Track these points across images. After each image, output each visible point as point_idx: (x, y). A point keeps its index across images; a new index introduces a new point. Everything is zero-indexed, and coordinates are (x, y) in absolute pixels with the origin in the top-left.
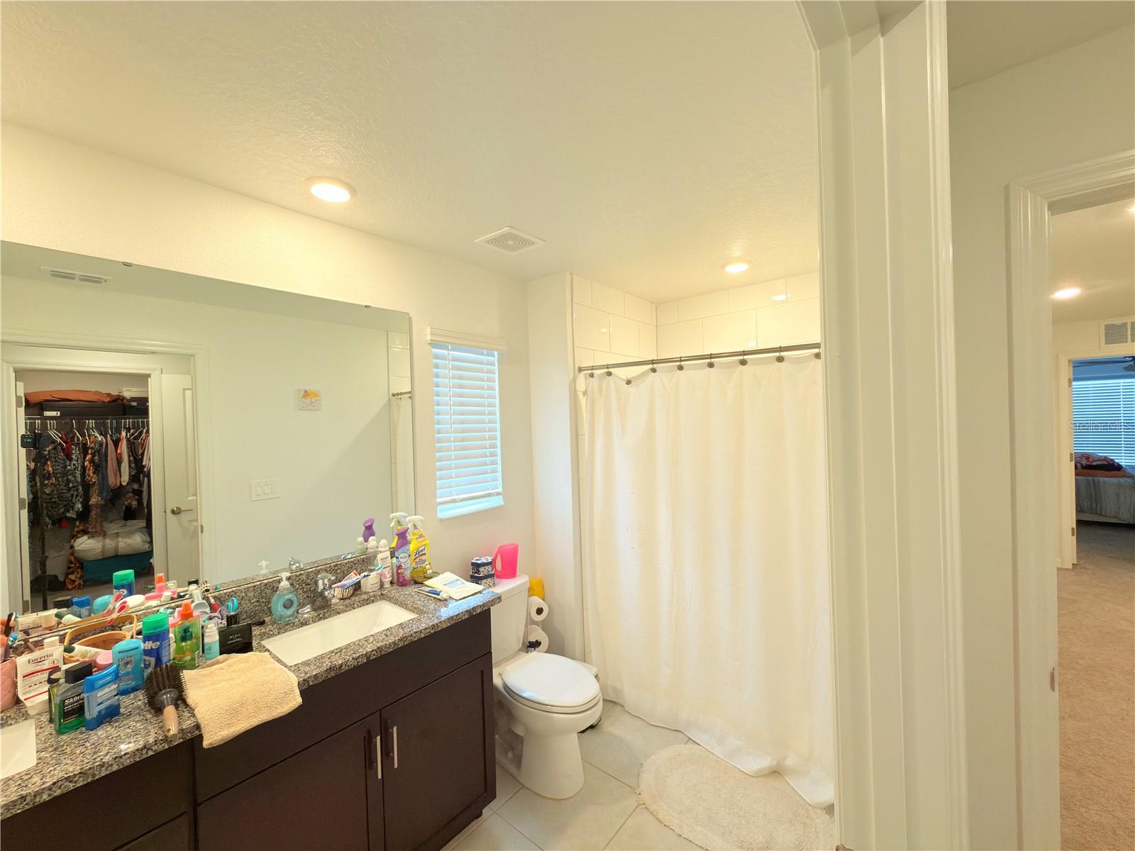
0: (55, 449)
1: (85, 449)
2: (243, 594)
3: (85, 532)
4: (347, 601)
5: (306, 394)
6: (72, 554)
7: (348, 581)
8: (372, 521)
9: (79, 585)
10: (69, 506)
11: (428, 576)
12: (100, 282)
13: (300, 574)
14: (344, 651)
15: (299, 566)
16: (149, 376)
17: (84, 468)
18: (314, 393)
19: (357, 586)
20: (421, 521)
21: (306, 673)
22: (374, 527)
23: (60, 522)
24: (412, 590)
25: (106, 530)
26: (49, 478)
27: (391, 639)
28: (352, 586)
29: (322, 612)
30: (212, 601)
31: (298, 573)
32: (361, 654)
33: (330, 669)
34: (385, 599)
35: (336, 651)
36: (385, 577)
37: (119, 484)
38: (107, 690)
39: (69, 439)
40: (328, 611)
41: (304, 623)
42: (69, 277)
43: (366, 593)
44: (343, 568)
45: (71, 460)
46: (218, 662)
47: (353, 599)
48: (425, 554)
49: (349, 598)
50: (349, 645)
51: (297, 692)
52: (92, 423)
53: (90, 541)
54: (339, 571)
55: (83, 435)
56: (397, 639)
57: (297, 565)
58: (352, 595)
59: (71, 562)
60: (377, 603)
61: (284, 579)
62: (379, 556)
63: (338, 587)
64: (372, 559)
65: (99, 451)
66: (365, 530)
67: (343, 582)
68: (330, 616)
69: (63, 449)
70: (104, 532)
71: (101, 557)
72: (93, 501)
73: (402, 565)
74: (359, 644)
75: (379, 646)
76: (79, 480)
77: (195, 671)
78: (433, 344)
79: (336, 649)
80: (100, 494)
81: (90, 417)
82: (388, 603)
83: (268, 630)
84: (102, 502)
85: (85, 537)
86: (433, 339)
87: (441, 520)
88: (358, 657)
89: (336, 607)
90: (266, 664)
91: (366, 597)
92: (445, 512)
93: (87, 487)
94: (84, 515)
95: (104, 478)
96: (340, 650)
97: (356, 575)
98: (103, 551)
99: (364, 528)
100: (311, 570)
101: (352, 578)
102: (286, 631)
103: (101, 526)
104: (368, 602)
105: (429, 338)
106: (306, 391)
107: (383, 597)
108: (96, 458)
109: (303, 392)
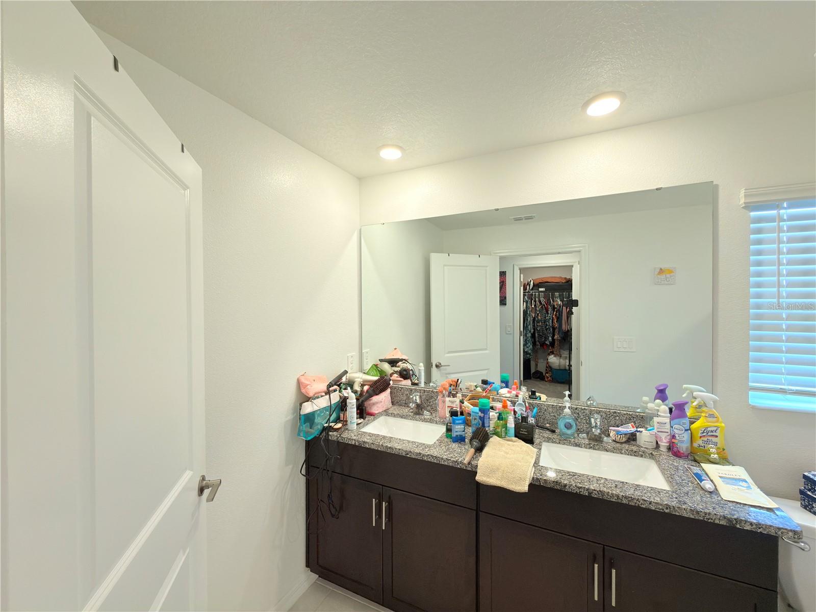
0: (542, 307)
1: (554, 308)
2: (546, 408)
3: (552, 353)
4: (618, 445)
5: (661, 271)
6: (548, 363)
7: (623, 429)
8: (666, 386)
9: (550, 380)
10: (546, 338)
11: (712, 460)
12: (532, 218)
13: (584, 409)
14: (576, 477)
15: (593, 404)
16: (572, 266)
17: (553, 318)
18: (669, 270)
19: (632, 438)
20: (715, 402)
21: (541, 475)
22: (667, 392)
23: (543, 345)
24: (682, 463)
25: (561, 353)
26: (539, 323)
27: (617, 492)
28: (625, 434)
29: (593, 443)
30: (527, 404)
31: (583, 407)
32: (584, 486)
33: (557, 482)
34: (653, 459)
35: (571, 474)
36: (661, 440)
37: (567, 329)
38: (459, 427)
39: (548, 303)
40: (597, 445)
41: (577, 445)
42: (520, 219)
43: (639, 446)
44: (621, 417)
45: (548, 313)
46: (511, 441)
47: (624, 445)
48: (717, 436)
49: (622, 443)
50: (583, 475)
51: (527, 483)
52: (557, 294)
53: (555, 358)
54: (618, 418)
55: (554, 301)
56: (622, 494)
57: (592, 402)
58: (625, 442)
59: (547, 367)
60: (645, 459)
61: (567, 407)
62: (656, 419)
63: (614, 431)
64: (648, 420)
65: (559, 310)
66: (657, 393)
67: (620, 429)
68: (598, 449)
69: (545, 308)
70: (560, 354)
71: (558, 368)
72: (556, 337)
73: (677, 435)
74: (589, 479)
75: (601, 490)
76: (551, 325)
77: (499, 439)
78: (749, 207)
79: (573, 473)
80: (558, 334)
81: (556, 290)
82: (655, 463)
83: (554, 437)
84: (560, 338)
85: (553, 356)
86: (747, 201)
87: (754, 408)
88: (581, 487)
89: (606, 445)
90: (527, 456)
91: (635, 448)
92: (758, 400)
93: (554, 329)
94: (552, 344)
95: (560, 325)
96: (574, 474)
97: (633, 427)
98: (559, 366)
99: (656, 391)
100: (594, 409)
101: (629, 428)
102: (564, 444)
103: (559, 352)
104: (635, 454)
105: (742, 201)
106: (661, 269)
107: (652, 456)
108: (557, 313)
109: (658, 270)
